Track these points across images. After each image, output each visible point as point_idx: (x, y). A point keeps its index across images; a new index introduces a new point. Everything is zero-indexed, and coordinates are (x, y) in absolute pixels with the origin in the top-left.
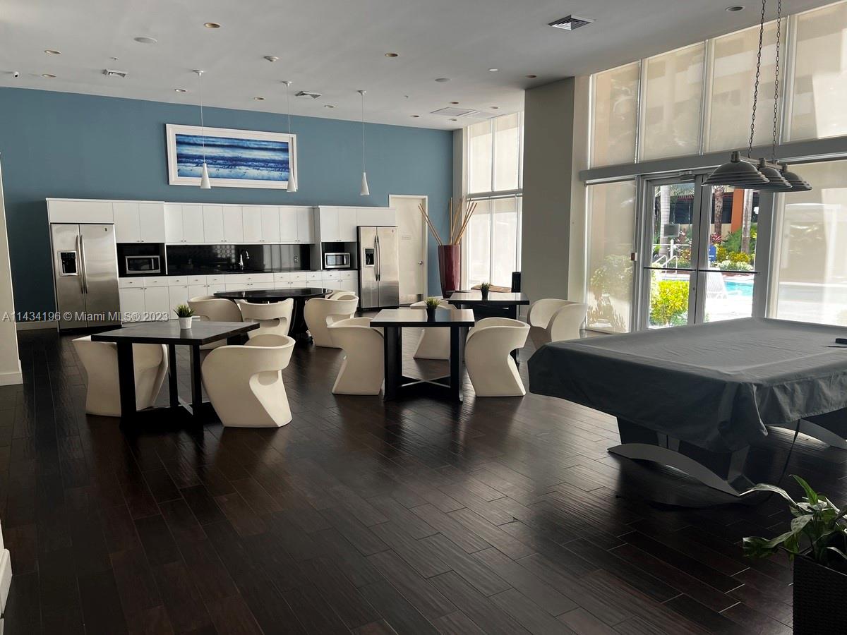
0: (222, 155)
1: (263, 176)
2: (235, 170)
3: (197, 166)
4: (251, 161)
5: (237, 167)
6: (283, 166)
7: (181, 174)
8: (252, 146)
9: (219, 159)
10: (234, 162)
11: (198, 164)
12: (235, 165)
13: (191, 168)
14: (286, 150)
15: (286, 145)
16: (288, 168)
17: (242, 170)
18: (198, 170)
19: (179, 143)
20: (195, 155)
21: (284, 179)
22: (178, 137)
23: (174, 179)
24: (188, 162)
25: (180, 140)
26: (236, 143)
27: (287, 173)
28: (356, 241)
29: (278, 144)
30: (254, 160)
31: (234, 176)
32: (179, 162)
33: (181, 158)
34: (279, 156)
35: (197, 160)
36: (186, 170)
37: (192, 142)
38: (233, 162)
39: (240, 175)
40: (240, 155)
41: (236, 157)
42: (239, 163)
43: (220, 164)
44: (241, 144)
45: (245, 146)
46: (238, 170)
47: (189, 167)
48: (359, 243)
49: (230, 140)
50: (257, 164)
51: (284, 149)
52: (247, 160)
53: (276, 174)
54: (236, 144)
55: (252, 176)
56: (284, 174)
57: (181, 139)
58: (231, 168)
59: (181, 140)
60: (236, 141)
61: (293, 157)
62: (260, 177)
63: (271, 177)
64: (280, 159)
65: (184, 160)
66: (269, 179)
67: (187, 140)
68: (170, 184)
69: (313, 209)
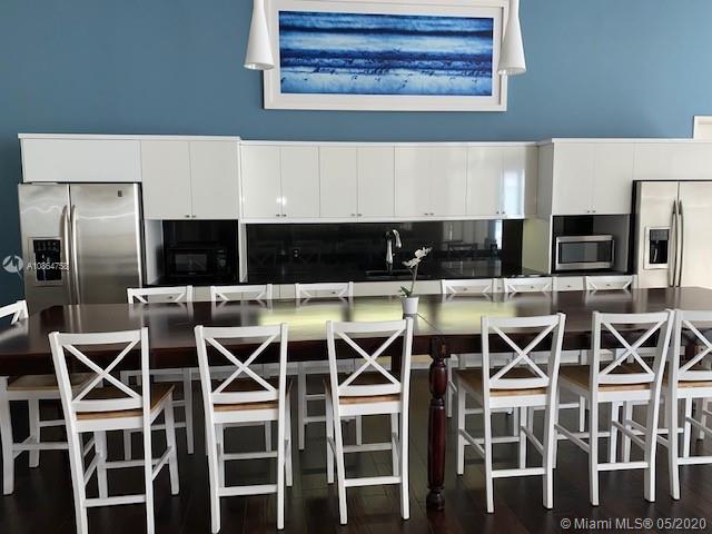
3: (317, 71)
5: (391, 71)
10: (386, 62)
12: (388, 68)
13: (304, 76)
17: (401, 75)
23: (274, 99)
24: (299, 65)
28: (628, 211)
31: (384, 90)
36: (296, 81)
38: (384, 62)
39: (396, 87)
41: (390, 52)
46: (394, 77)
47: (303, 74)
48: (634, 216)
65: (292, 60)
68: (266, 107)
69: (538, 147)
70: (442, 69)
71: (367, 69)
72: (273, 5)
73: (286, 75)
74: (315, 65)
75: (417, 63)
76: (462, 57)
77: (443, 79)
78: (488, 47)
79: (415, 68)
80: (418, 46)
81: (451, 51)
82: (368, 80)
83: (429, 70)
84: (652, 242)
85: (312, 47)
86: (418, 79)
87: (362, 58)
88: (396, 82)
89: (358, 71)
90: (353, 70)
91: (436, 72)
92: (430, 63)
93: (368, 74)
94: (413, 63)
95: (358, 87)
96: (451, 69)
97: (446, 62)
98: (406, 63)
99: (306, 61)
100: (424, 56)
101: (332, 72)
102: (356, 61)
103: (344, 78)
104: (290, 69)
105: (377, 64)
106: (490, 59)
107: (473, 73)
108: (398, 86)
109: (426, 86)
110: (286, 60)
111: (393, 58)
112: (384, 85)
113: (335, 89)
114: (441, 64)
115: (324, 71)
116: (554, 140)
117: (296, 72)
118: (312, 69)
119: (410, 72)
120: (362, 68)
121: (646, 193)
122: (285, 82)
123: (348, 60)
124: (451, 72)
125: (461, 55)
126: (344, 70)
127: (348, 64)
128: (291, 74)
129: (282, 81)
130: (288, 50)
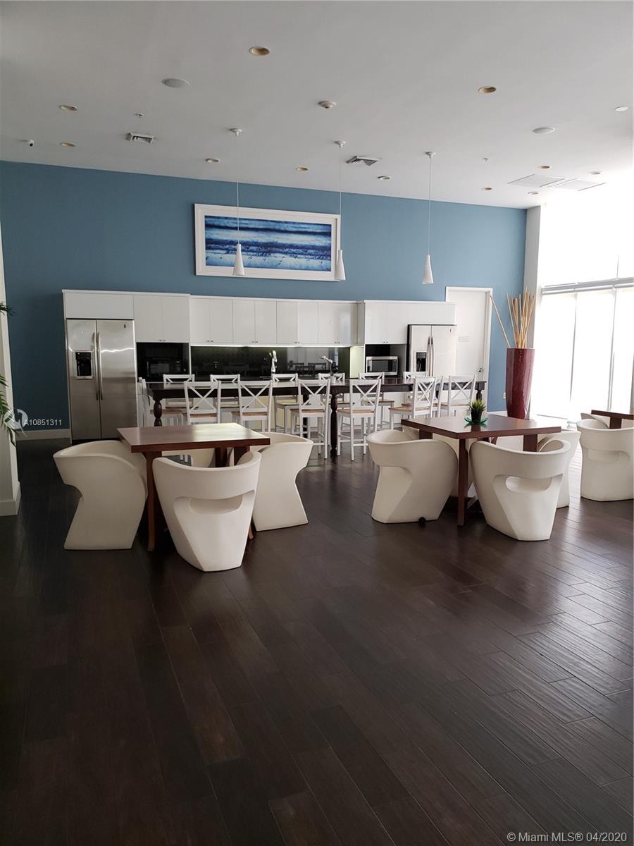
0: (255, 240)
1: (301, 265)
2: (270, 258)
3: (228, 253)
4: (287, 248)
5: (272, 254)
6: (324, 252)
7: (209, 263)
8: (290, 229)
11: (228, 251)
12: (270, 252)
13: (220, 255)
14: (328, 234)
15: (329, 227)
16: (330, 256)
17: (278, 257)
18: (229, 257)
19: (208, 226)
20: (226, 240)
21: (325, 269)
22: (207, 219)
23: (202, 269)
24: (217, 249)
25: (209, 223)
26: (272, 226)
27: (328, 262)
28: (405, 342)
29: (320, 226)
31: (268, 266)
32: (207, 248)
33: (211, 244)
34: (320, 241)
35: (228, 246)
36: (215, 258)
37: (223, 225)
38: (268, 249)
39: (275, 264)
40: (276, 240)
41: (271, 243)
42: (274, 249)
44: (277, 227)
45: (282, 229)
46: (273, 258)
47: (219, 255)
48: (408, 345)
49: (265, 223)
51: (327, 232)
52: (283, 246)
53: (316, 262)
54: (271, 227)
55: (289, 264)
56: (325, 263)
57: (211, 221)
58: (266, 255)
59: (211, 223)
60: (271, 224)
61: (336, 242)
62: (297, 267)
63: (310, 266)
64: (321, 245)
65: (212, 246)
66: (307, 269)
67: (217, 223)
68: (197, 274)
69: (358, 304)
70: (302, 254)
71: (258, 253)
72: (202, 211)
73: (209, 255)
74: (226, 249)
75: (287, 250)
76: (314, 247)
77: (303, 261)
78: (328, 242)
79: (286, 253)
80: (288, 239)
81: (307, 243)
82: (258, 259)
83: (295, 255)
84: (418, 360)
85: (225, 238)
86: (288, 260)
87: (254, 246)
88: (275, 261)
89: (252, 254)
90: (249, 253)
91: (299, 256)
92: (295, 250)
93: (258, 256)
94: (285, 250)
95: (253, 263)
96: (308, 255)
97: (304, 250)
98: (281, 250)
99: (221, 247)
100: (291, 246)
102: (251, 248)
104: (211, 251)
105: (263, 250)
106: (330, 250)
107: (320, 257)
109: (293, 264)
110: (209, 245)
111: (273, 247)
112: (268, 262)
114: (301, 251)
115: (231, 253)
116: (365, 301)
117: (215, 253)
118: (225, 252)
119: (283, 255)
120: (255, 252)
121: (415, 332)
122: (209, 260)
123: (246, 246)
124: (307, 256)
125: (313, 246)
126: (244, 253)
127: (246, 249)
128: (212, 254)
129: (206, 258)
130: (211, 239)
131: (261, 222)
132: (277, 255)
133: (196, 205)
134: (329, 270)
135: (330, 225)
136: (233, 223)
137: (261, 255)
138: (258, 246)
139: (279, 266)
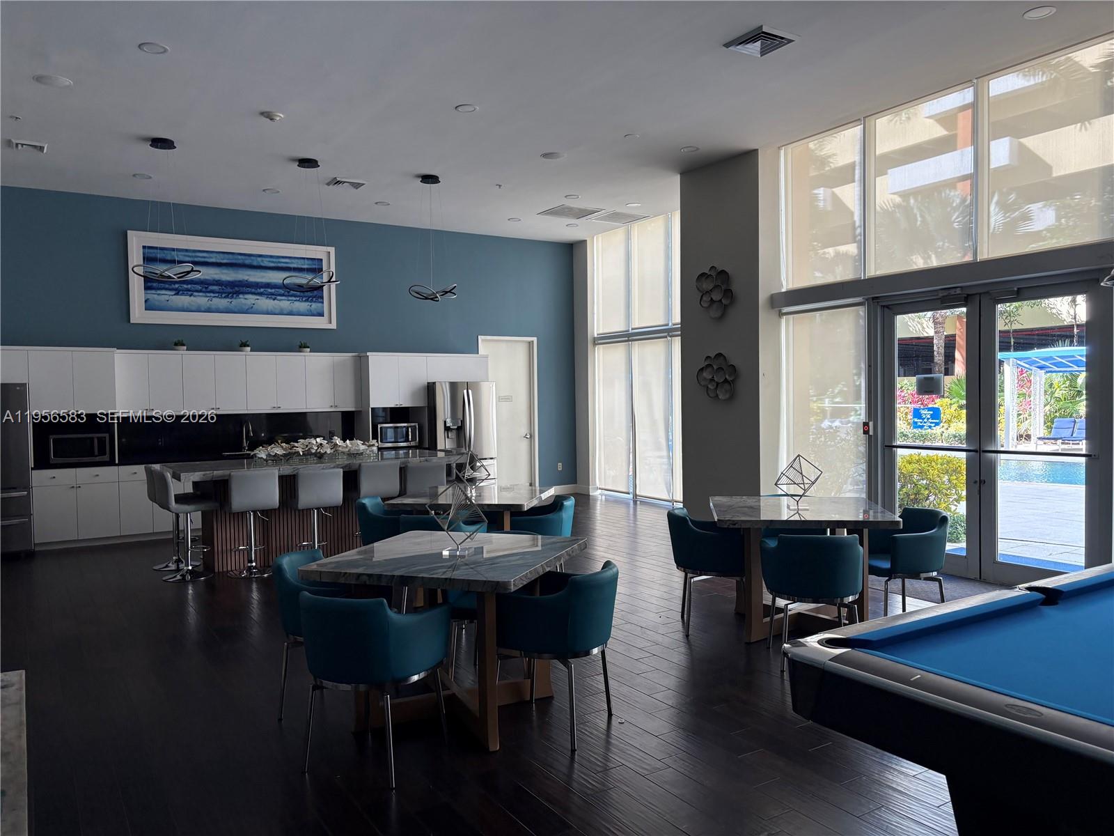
0: (217, 277)
1: (282, 310)
2: (239, 300)
4: (262, 287)
5: (241, 296)
7: (149, 306)
9: (214, 285)
10: (236, 289)
12: (238, 293)
13: (166, 297)
22: (147, 250)
23: (138, 314)
26: (240, 260)
27: (320, 305)
28: (426, 404)
30: (268, 285)
31: (236, 310)
32: (147, 288)
37: (169, 258)
38: (234, 289)
41: (240, 281)
43: (213, 292)
44: (248, 262)
47: (165, 296)
49: (231, 256)
50: (273, 290)
51: (315, 267)
53: (303, 306)
54: (240, 262)
56: (314, 306)
58: (232, 297)
60: (240, 257)
62: (277, 311)
65: (155, 285)
66: (291, 313)
68: (132, 322)
69: (358, 357)
71: (220, 294)
72: (137, 241)
73: (149, 296)
78: (319, 280)
79: (261, 294)
82: (223, 302)
88: (245, 304)
89: (212, 295)
90: (208, 295)
93: (221, 298)
94: (259, 291)
95: (213, 307)
98: (253, 290)
101: (191, 296)
102: (212, 288)
103: (201, 300)
104: (153, 292)
108: (247, 308)
109: (270, 308)
110: (149, 284)
111: (243, 287)
113: (193, 308)
116: (368, 354)
117: (159, 294)
119: (258, 297)
123: (205, 286)
126: (201, 294)
128: (156, 296)
129: (146, 301)
130: (151, 276)
131: (226, 256)
132: (247, 296)
133: (129, 232)
134: (321, 315)
135: (321, 260)
136: (185, 256)
137: (225, 297)
138: (219, 285)
139: (250, 310)
